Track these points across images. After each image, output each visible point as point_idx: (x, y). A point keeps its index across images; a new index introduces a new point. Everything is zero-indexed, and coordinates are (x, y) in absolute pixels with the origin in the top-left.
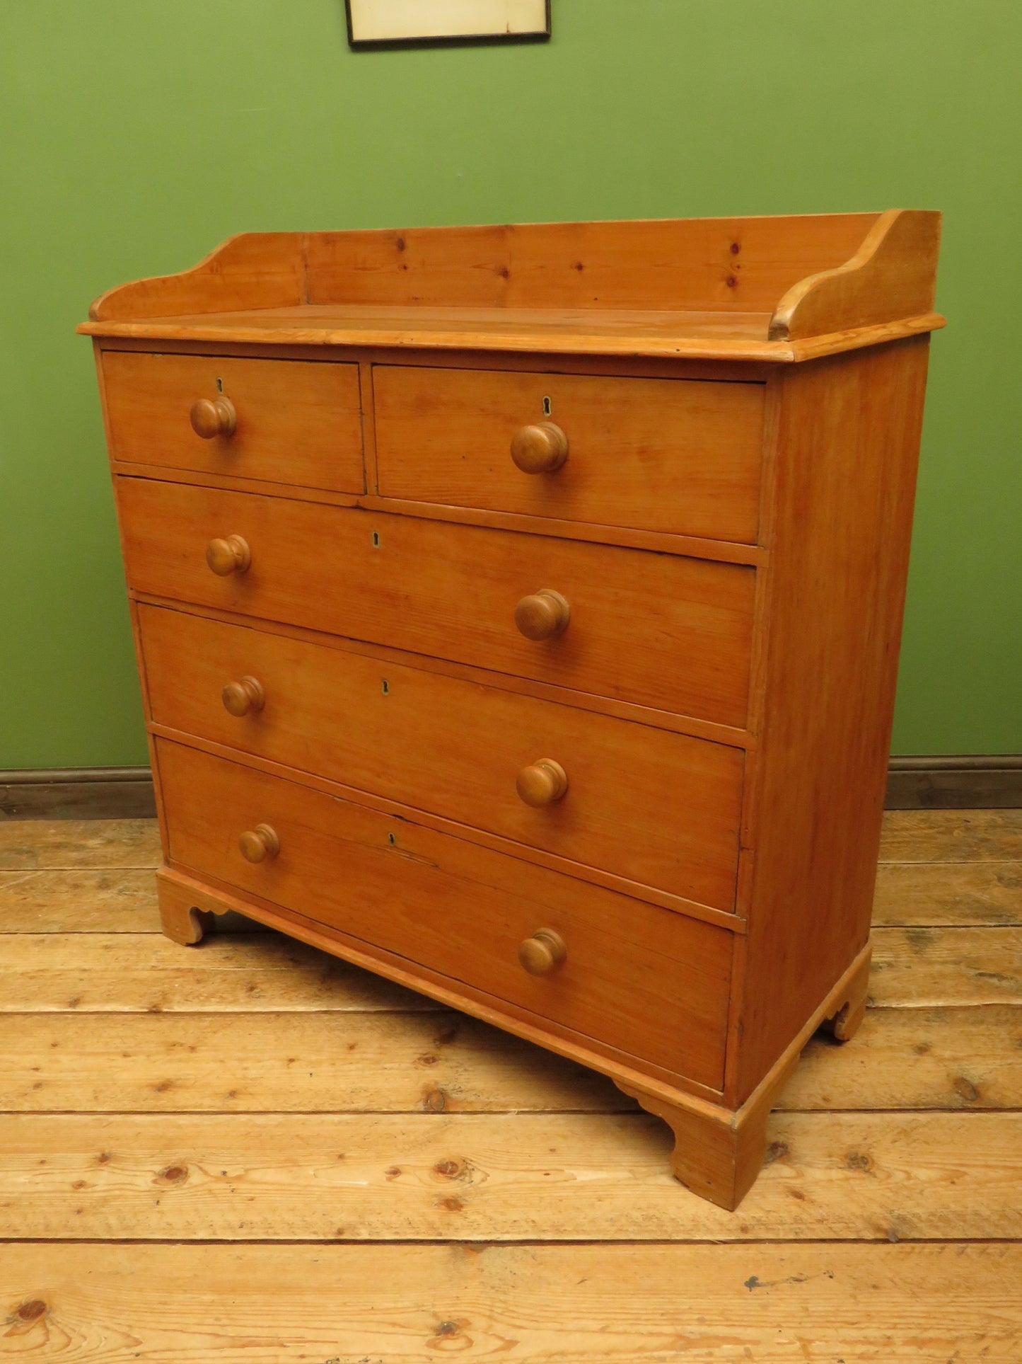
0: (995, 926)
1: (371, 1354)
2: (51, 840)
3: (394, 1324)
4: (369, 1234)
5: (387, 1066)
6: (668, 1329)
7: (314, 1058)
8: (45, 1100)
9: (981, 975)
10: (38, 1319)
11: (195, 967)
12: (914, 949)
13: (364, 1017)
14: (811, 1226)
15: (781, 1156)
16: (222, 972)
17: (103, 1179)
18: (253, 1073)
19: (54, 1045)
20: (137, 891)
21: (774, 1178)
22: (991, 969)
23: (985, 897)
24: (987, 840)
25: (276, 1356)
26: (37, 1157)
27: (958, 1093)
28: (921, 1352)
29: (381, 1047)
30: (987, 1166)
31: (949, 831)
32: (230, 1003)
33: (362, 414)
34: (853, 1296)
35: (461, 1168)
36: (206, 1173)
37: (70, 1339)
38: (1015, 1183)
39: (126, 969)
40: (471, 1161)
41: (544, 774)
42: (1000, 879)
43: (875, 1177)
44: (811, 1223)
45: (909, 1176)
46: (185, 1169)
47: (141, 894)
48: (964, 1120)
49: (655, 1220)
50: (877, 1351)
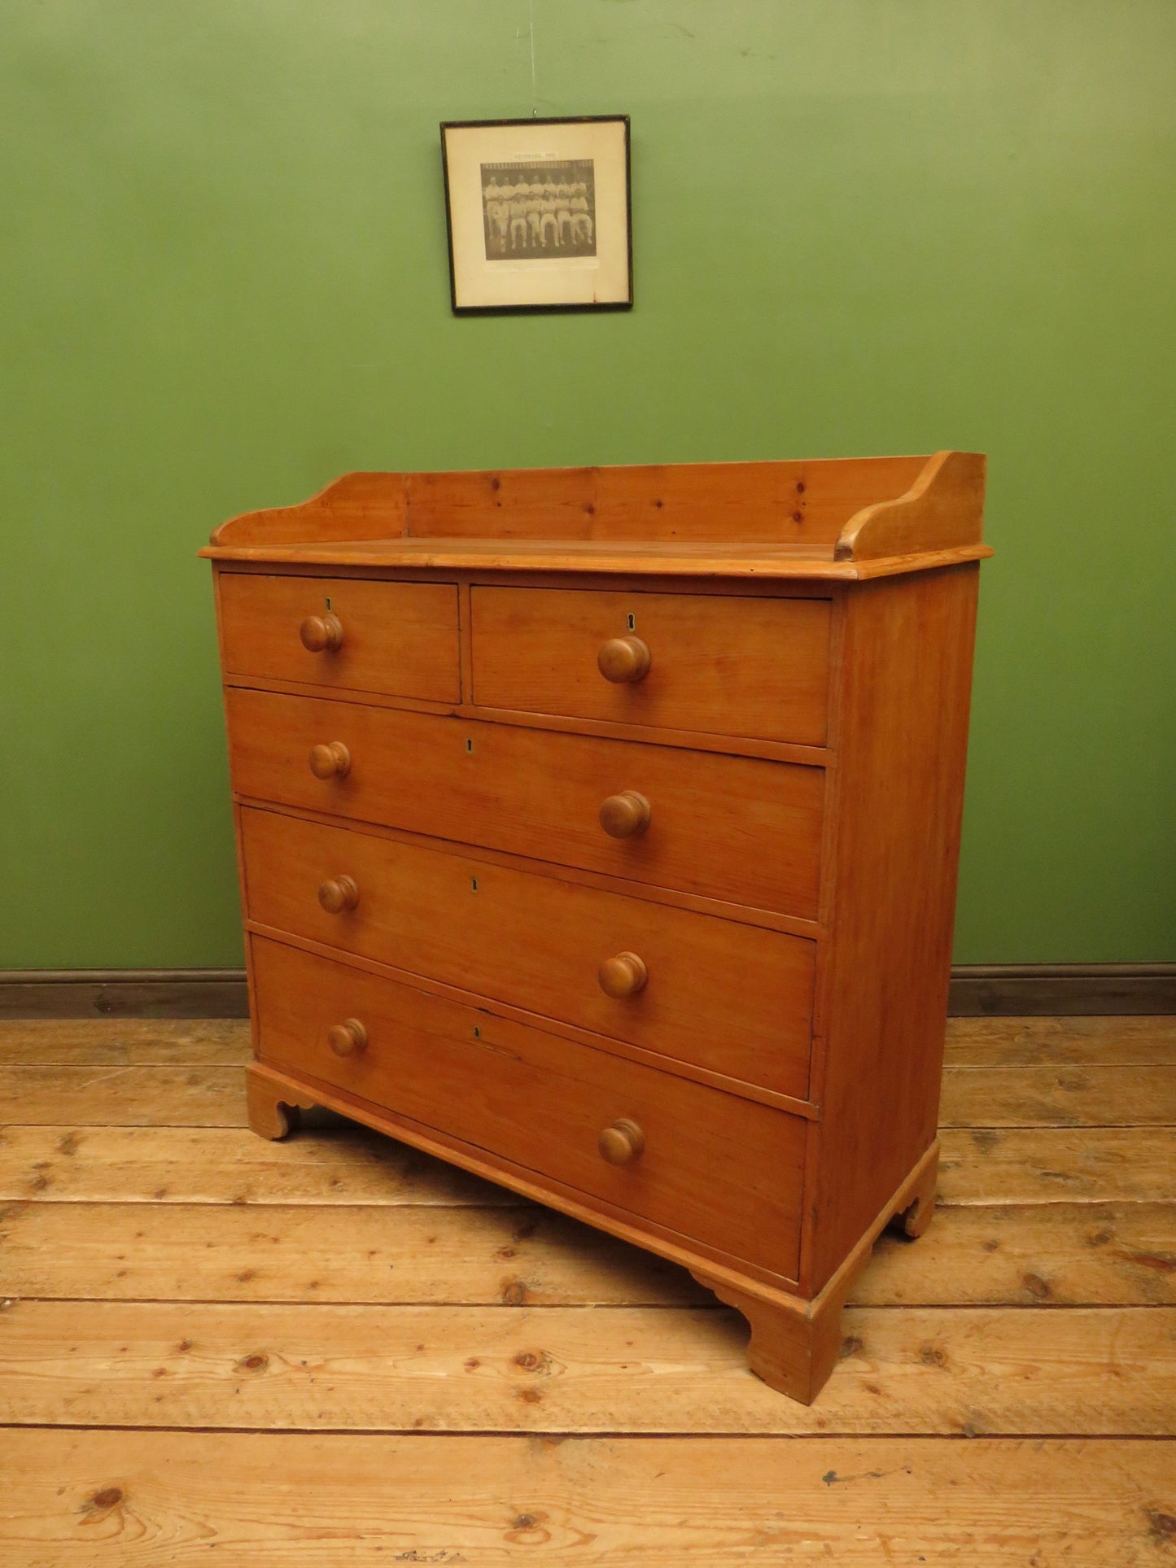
0: (1058, 1128)
1: (449, 1547)
2: (142, 1037)
3: (471, 1517)
4: (448, 1426)
5: (466, 1259)
6: (746, 1524)
7: (395, 1250)
8: (128, 1288)
9: (1047, 1174)
10: (114, 1506)
11: (280, 1161)
12: (981, 1149)
13: (443, 1212)
14: (889, 1421)
15: (857, 1350)
16: (306, 1166)
17: (184, 1367)
18: (334, 1265)
19: (140, 1235)
20: (224, 1087)
21: (849, 1373)
22: (1057, 1169)
23: (1048, 1100)
24: (1045, 1046)
25: (353, 1548)
26: (119, 1344)
27: (1028, 1289)
28: (1003, 1550)
29: (460, 1241)
30: (1061, 1362)
31: (1011, 1037)
32: (314, 1196)
33: (460, 630)
34: (931, 1492)
35: (538, 1360)
36: (285, 1362)
37: (145, 1528)
38: (1089, 1379)
39: (212, 1162)
40: (549, 1353)
41: (625, 967)
42: (1061, 1083)
43: (948, 1370)
44: (888, 1418)
45: (983, 1372)
46: (265, 1359)
47: (228, 1090)
48: (1035, 1315)
49: (733, 1414)
50: (958, 1549)
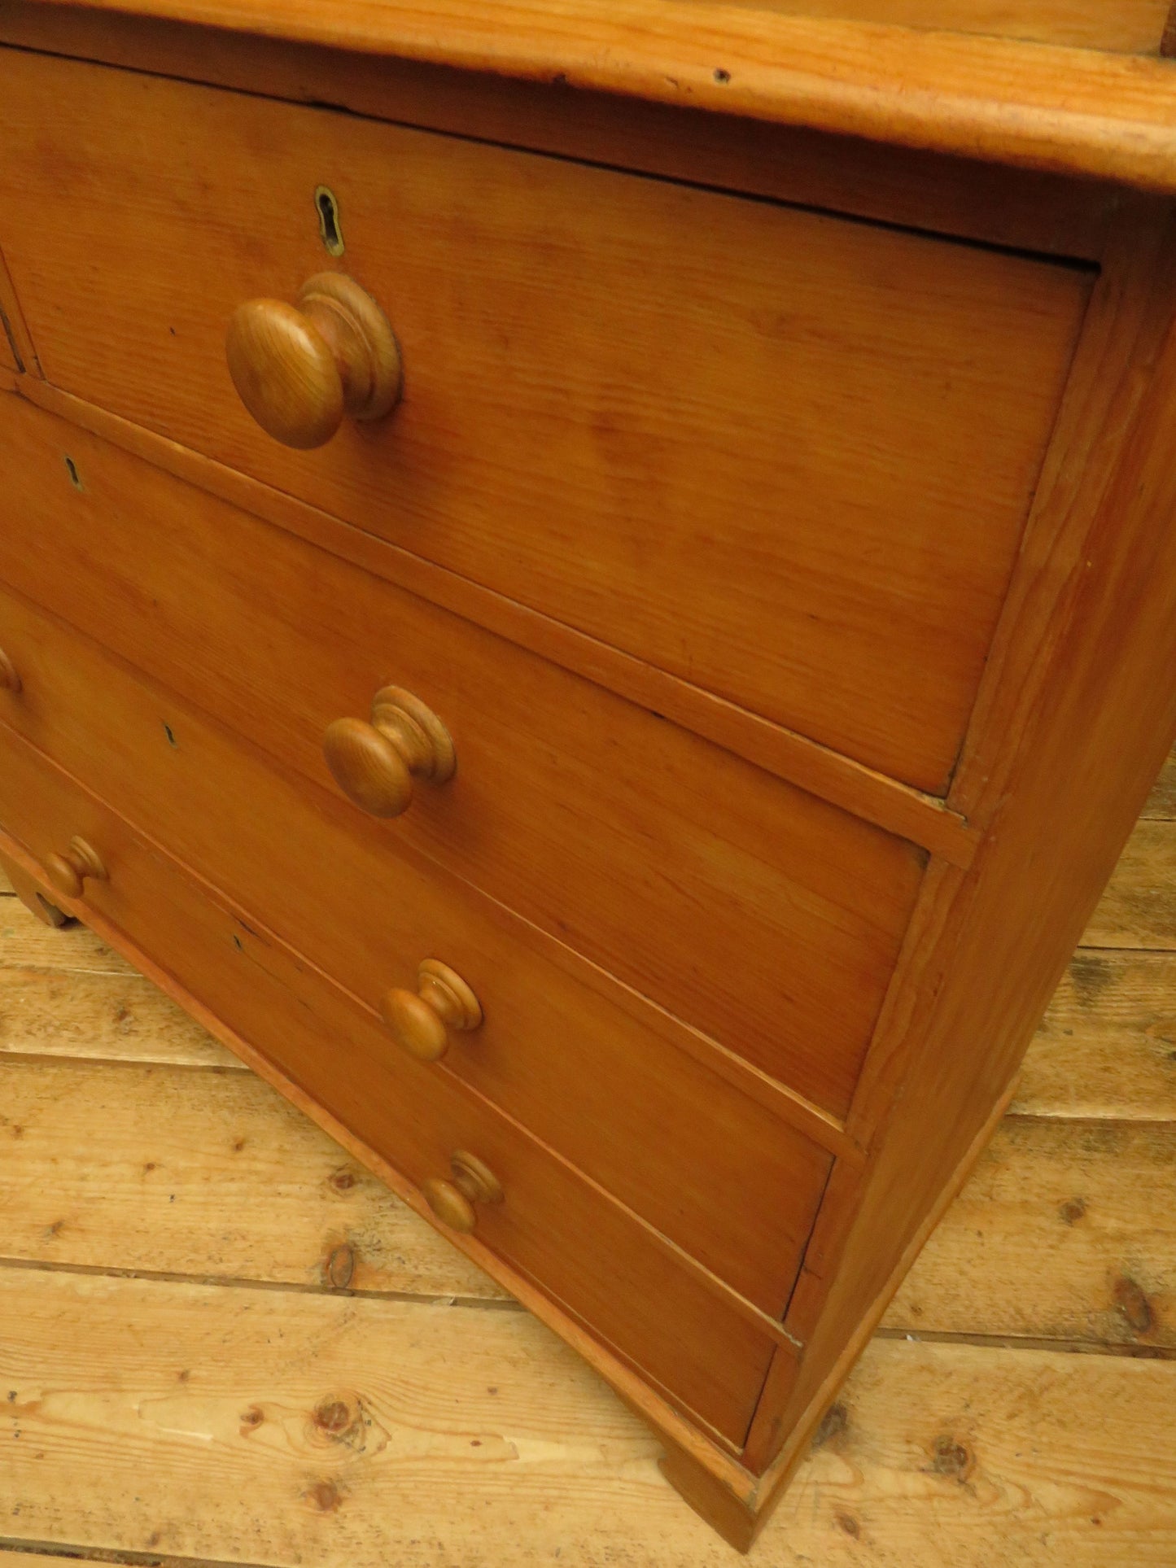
4: (196, 1549)
5: (282, 1188)
7: (183, 1164)
11: (54, 965)
12: (1081, 994)
15: (834, 1433)
16: (90, 977)
18: (92, 1188)
21: (816, 1484)
27: (1119, 1311)
29: (281, 1150)
30: (1155, 1489)
35: (352, 1417)
40: (370, 1403)
43: (974, 1495)
45: (1028, 1501)
